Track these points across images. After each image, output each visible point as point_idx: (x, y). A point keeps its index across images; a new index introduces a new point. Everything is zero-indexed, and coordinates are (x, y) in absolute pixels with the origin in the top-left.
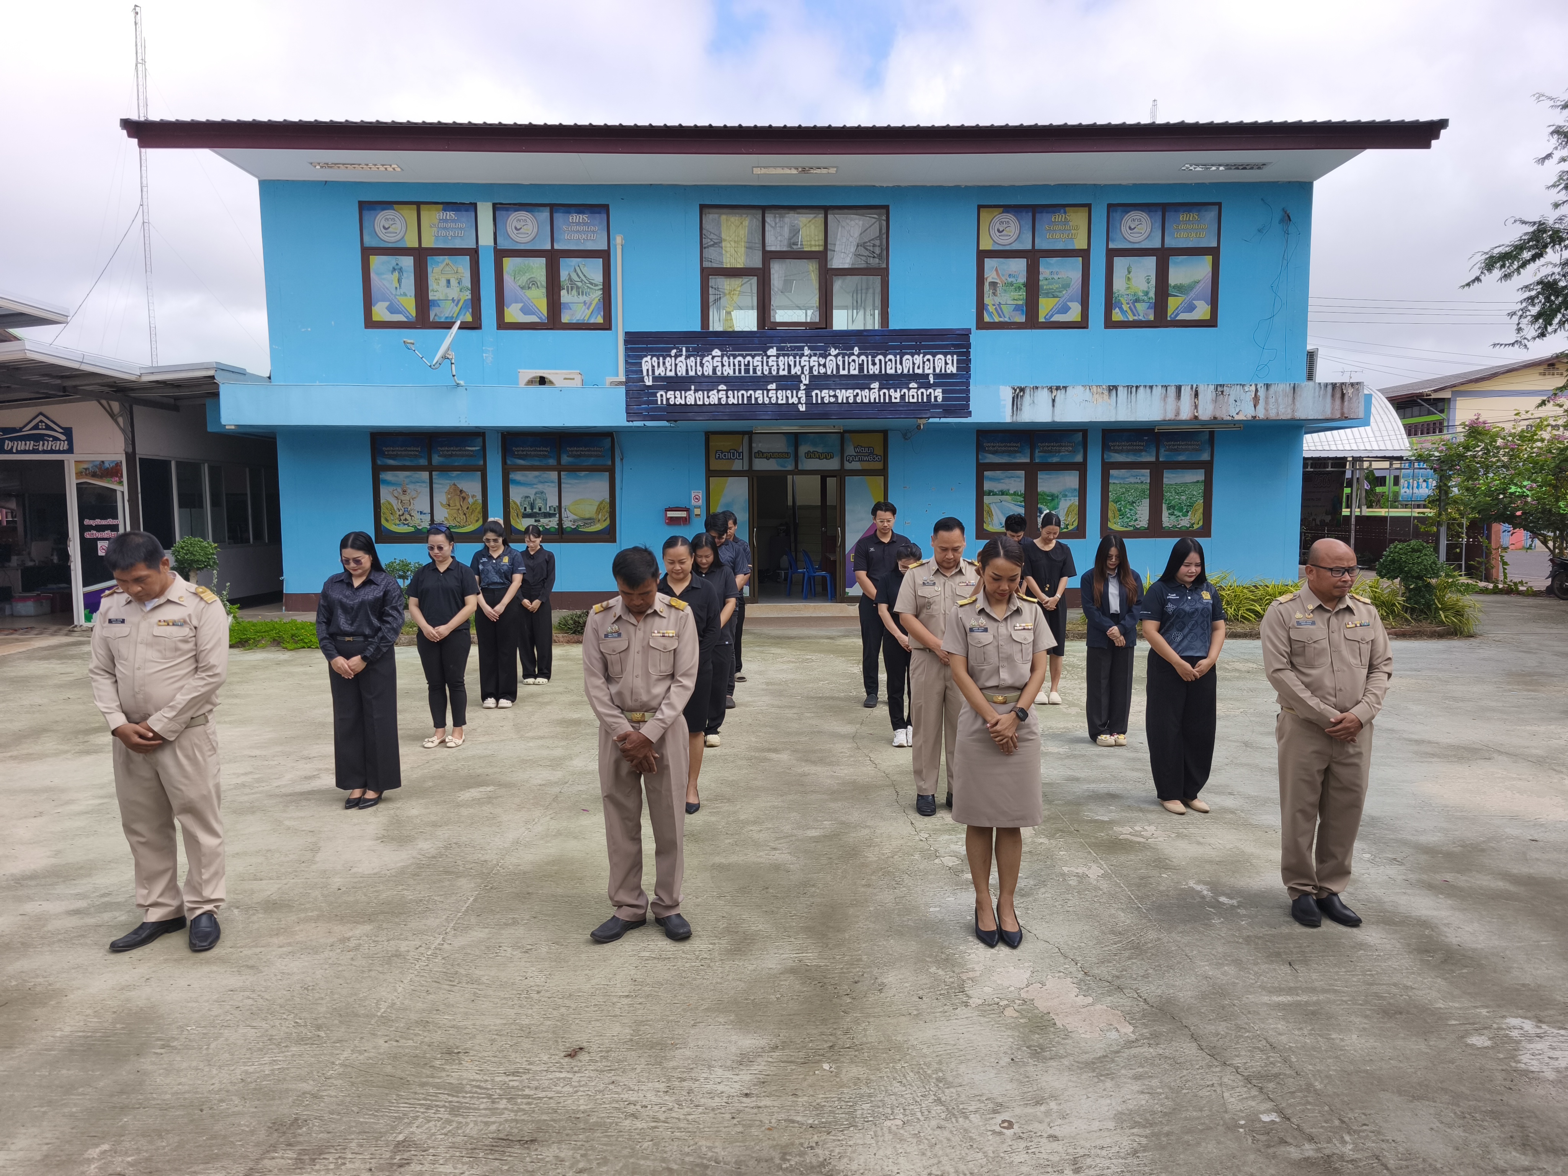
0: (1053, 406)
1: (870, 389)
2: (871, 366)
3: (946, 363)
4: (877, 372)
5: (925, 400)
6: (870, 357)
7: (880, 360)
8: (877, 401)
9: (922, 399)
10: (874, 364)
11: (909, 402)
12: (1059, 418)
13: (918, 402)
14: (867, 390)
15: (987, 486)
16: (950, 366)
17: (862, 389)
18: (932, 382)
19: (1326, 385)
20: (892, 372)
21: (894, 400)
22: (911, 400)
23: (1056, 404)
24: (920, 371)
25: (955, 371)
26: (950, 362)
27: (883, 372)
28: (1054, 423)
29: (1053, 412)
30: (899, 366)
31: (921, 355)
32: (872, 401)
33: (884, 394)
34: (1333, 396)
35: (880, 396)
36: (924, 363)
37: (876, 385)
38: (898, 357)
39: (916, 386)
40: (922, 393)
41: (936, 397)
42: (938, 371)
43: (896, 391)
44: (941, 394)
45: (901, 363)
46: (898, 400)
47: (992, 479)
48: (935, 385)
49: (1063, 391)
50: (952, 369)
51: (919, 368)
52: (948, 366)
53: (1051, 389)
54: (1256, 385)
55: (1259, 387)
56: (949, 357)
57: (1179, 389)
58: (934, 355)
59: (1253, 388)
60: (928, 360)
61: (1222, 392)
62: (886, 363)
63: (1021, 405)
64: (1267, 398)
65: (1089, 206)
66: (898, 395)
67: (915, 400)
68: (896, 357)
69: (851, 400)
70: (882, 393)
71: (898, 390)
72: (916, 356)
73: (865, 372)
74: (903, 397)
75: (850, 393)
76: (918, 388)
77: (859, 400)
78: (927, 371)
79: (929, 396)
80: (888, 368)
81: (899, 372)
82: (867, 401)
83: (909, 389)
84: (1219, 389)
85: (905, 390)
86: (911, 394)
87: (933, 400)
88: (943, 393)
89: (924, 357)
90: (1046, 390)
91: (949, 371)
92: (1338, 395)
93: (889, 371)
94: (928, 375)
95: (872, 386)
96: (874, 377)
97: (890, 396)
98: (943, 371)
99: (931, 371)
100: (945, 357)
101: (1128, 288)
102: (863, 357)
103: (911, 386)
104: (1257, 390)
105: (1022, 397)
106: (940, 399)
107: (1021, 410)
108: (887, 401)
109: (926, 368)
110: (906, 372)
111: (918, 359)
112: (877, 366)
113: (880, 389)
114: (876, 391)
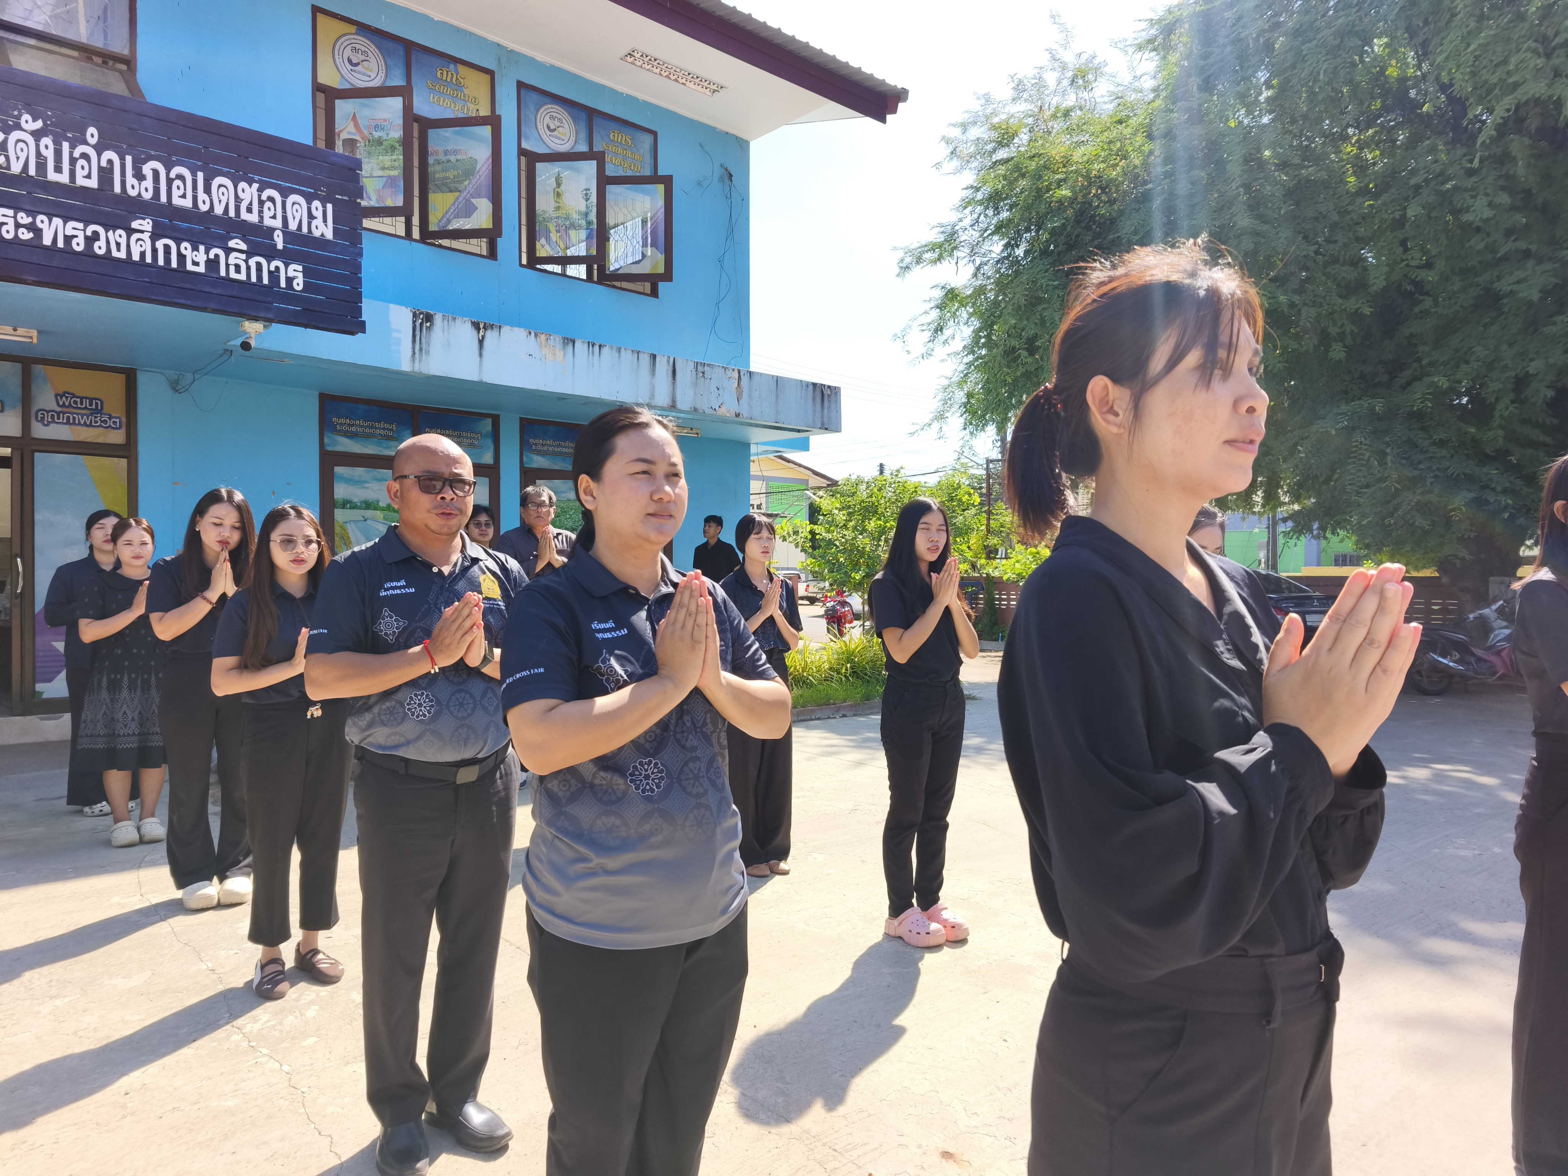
0: (481, 355)
1: (130, 231)
2: (130, 180)
3: (311, 217)
4: (148, 196)
5: (266, 281)
6: (129, 159)
7: (156, 173)
8: (149, 260)
9: (260, 277)
10: (140, 176)
11: (228, 279)
12: (489, 378)
13: (247, 283)
14: (120, 232)
15: (340, 491)
16: (318, 222)
17: (107, 227)
18: (280, 246)
19: (807, 384)
20: (188, 203)
21: (190, 267)
22: (233, 275)
23: (485, 353)
24: (253, 218)
25: (329, 235)
26: (318, 214)
27: (164, 199)
28: (481, 383)
29: (480, 366)
30: (202, 196)
31: (256, 186)
32: (136, 257)
33: (167, 248)
34: (814, 399)
35: (155, 251)
36: (261, 203)
37: (145, 224)
38: (200, 176)
39: (243, 246)
40: (259, 266)
41: (289, 280)
42: (293, 226)
43: (195, 249)
44: (300, 275)
45: (208, 190)
46: (201, 269)
47: (349, 481)
48: (288, 257)
49: (495, 333)
50: (324, 229)
51: (249, 210)
52: (314, 223)
53: (476, 326)
54: (739, 373)
55: (742, 374)
56: (316, 203)
57: (654, 357)
58: (285, 193)
59: (737, 376)
60: (271, 199)
61: (703, 373)
62: (170, 182)
63: (428, 344)
64: (750, 390)
65: (491, 73)
66: (201, 257)
67: (242, 277)
68: (194, 174)
69: (79, 245)
70: (160, 244)
71: (202, 248)
72: (243, 185)
73: (117, 189)
74: (213, 264)
75: (73, 227)
76: (249, 254)
77: (99, 248)
78: (268, 222)
79: (274, 275)
80: (176, 193)
81: (204, 208)
82: (122, 255)
83: (228, 251)
84: (700, 368)
85: (221, 252)
86: (232, 260)
87: (283, 284)
88: (305, 273)
89: (261, 190)
90: (469, 325)
91: (317, 233)
92: (819, 399)
93: (177, 201)
94: (272, 230)
95: (135, 225)
96: (138, 207)
97: (181, 258)
98: (305, 230)
99: (278, 223)
100: (309, 203)
101: (558, 208)
102: (109, 155)
103: (232, 244)
104: (739, 376)
105: (429, 329)
106: (299, 284)
107: (428, 353)
108: (174, 264)
109: (267, 214)
110: (219, 210)
111: (249, 192)
112: (149, 183)
113: (154, 237)
114: (146, 236)
